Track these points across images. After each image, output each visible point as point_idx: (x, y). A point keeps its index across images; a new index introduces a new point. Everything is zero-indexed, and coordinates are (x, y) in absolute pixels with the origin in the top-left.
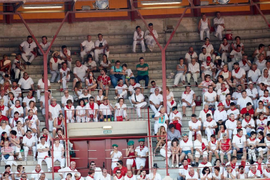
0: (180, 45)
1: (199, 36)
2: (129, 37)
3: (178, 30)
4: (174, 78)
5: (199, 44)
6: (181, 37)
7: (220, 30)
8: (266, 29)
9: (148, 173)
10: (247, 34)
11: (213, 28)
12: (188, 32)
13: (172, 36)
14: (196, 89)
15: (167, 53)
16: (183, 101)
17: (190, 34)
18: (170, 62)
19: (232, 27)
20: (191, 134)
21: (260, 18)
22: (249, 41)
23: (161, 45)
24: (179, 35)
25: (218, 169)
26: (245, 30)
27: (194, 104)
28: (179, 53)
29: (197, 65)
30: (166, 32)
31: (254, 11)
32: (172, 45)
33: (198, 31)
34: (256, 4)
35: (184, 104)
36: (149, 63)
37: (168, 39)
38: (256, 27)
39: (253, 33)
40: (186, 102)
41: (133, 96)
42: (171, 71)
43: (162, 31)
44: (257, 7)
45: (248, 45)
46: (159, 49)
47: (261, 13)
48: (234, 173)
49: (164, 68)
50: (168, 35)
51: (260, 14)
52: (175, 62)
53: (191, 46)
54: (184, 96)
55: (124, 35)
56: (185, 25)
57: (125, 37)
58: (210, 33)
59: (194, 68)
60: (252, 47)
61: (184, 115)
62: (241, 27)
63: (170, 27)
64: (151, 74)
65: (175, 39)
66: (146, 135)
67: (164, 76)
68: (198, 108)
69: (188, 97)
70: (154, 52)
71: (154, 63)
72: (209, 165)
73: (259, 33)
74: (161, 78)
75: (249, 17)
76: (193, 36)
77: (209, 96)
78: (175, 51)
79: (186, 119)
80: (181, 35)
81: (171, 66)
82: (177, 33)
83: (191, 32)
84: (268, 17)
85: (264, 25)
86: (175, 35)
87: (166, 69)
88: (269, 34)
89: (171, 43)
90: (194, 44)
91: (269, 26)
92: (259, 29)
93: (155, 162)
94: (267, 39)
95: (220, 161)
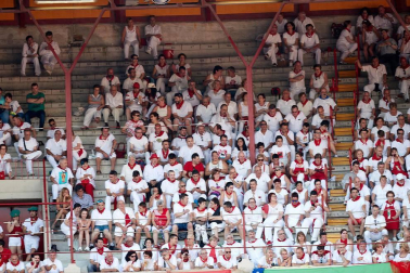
0: (93, 64)
1: (123, 52)
2: (15, 51)
3: (90, 43)
4: (83, 115)
5: (122, 64)
6: (96, 53)
7: (154, 43)
8: (224, 43)
9: (42, 258)
10: (196, 50)
11: (144, 41)
12: (105, 47)
13: (81, 52)
14: (118, 132)
15: (74, 78)
16: (98, 150)
17: (109, 49)
18: (78, 91)
19: (172, 39)
20: (108, 200)
21: (215, 26)
22: (198, 61)
23: (65, 65)
24: (92, 50)
25: (149, 254)
26: (193, 44)
27: (114, 155)
28: (92, 77)
29: (119, 96)
30: (73, 46)
31: (207, 16)
32: (82, 64)
33: (122, 45)
34: (209, 5)
35: (99, 155)
36: (46, 92)
37: (75, 55)
38: (209, 39)
39: (205, 50)
40: (102, 152)
41: (21, 141)
42: (79, 104)
43: (66, 44)
44: (212, 10)
45: (199, 67)
46: (61, 71)
47: (218, 18)
48: (174, 260)
49: (68, 99)
50: (76, 50)
51: (215, 20)
52: (85, 91)
53: (110, 68)
54: (99, 143)
55: (9, 48)
56: (101, 35)
57: (10, 51)
58: (140, 47)
59: (115, 101)
60: (202, 70)
61: (99, 172)
62: (187, 40)
63: (78, 38)
64: (50, 109)
65: (85, 56)
66: (40, 200)
67: (68, 113)
68: (120, 161)
69: (105, 145)
70: (54, 75)
71: (54, 92)
72: (136, 247)
73: (215, 49)
74: (64, 115)
75: (199, 25)
76: (113, 52)
77: (137, 143)
78: (85, 74)
79: (101, 177)
80: (95, 49)
81: (79, 96)
82: (89, 47)
83: (111, 46)
84: (229, 25)
85: (222, 36)
86: (86, 50)
87: (72, 101)
88: (230, 50)
89: (79, 62)
90: (114, 64)
91: (230, 38)
92: (214, 43)
93: (54, 243)
94: (227, 59)
95: (152, 242)
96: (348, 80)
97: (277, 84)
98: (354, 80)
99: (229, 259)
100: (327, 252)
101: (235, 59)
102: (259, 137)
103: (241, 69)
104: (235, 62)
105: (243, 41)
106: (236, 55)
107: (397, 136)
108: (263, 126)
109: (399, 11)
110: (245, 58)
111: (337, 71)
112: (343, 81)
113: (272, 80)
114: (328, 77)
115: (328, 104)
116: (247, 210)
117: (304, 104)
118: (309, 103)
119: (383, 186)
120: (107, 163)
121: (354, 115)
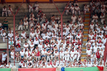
0: (21, 14)
1: (29, 11)
3: (20, 8)
4: (18, 27)
5: (28, 14)
6: (22, 11)
7: (37, 9)
8: (55, 9)
9: (7, 64)
10: (48, 11)
11: (34, 8)
12: (24, 9)
13: (18, 11)
14: (27, 32)
15: (16, 17)
16: (22, 36)
17: (25, 10)
18: (17, 21)
19: (42, 8)
20: (24, 49)
21: (53, 4)
22: (48, 13)
23: (14, 14)
24: (21, 10)
26: (47, 9)
27: (26, 38)
28: (21, 17)
30: (16, 9)
31: (51, 2)
32: (18, 14)
33: (28, 9)
35: (22, 38)
37: (16, 11)
38: (51, 8)
39: (50, 10)
40: (23, 37)
41: (2, 34)
42: (17, 24)
43: (14, 8)
45: (48, 15)
46: (13, 15)
49: (14, 23)
50: (17, 10)
51: (53, 3)
52: (19, 21)
53: (26, 15)
54: (22, 34)
56: (23, 6)
59: (26, 24)
60: (50, 16)
61: (22, 42)
62: (46, 8)
63: (17, 7)
64: (9, 25)
66: (6, 49)
67: (14, 26)
68: (27, 39)
69: (24, 35)
70: (11, 16)
71: (11, 21)
72: (31, 62)
73: (52, 11)
74: (13, 27)
75: (49, 4)
76: (26, 11)
77: (32, 35)
78: (19, 16)
79: (22, 43)
80: (22, 10)
81: (17, 22)
82: (20, 9)
83: (26, 9)
84: (56, 4)
85: (55, 7)
86: (19, 10)
87: (15, 23)
88: (57, 11)
89: (17, 13)
90: (26, 14)
91: (57, 8)
92: (52, 9)
93: (10, 60)
94: (56, 13)
95: (35, 60)
96: (87, 19)
97: (69, 20)
98: (89, 19)
99: (55, 65)
100: (81, 64)
101: (58, 13)
102: (64, 33)
103: (59, 16)
104: (58, 14)
105: (60, 8)
106: (58, 12)
108: (65, 31)
109: (101, 1)
110: (61, 13)
111: (84, 17)
112: (86, 19)
113: (67, 19)
114: (82, 18)
115: (82, 25)
116: (60, 52)
117: (76, 25)
120: (24, 39)
121: (89, 28)
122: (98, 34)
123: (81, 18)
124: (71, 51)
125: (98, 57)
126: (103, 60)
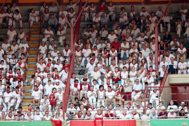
96: (35, 36)
97: (2, 36)
98: (38, 36)
100: (22, 115)
107: (56, 62)
109: (60, 5)
111: (30, 31)
112: (33, 36)
114: (26, 34)
115: (26, 46)
117: (14, 46)
118: (17, 46)
119: (49, 85)
121: (37, 52)
122: (54, 63)
123: (23, 33)
124: (6, 93)
125: (53, 104)
126: (61, 110)
